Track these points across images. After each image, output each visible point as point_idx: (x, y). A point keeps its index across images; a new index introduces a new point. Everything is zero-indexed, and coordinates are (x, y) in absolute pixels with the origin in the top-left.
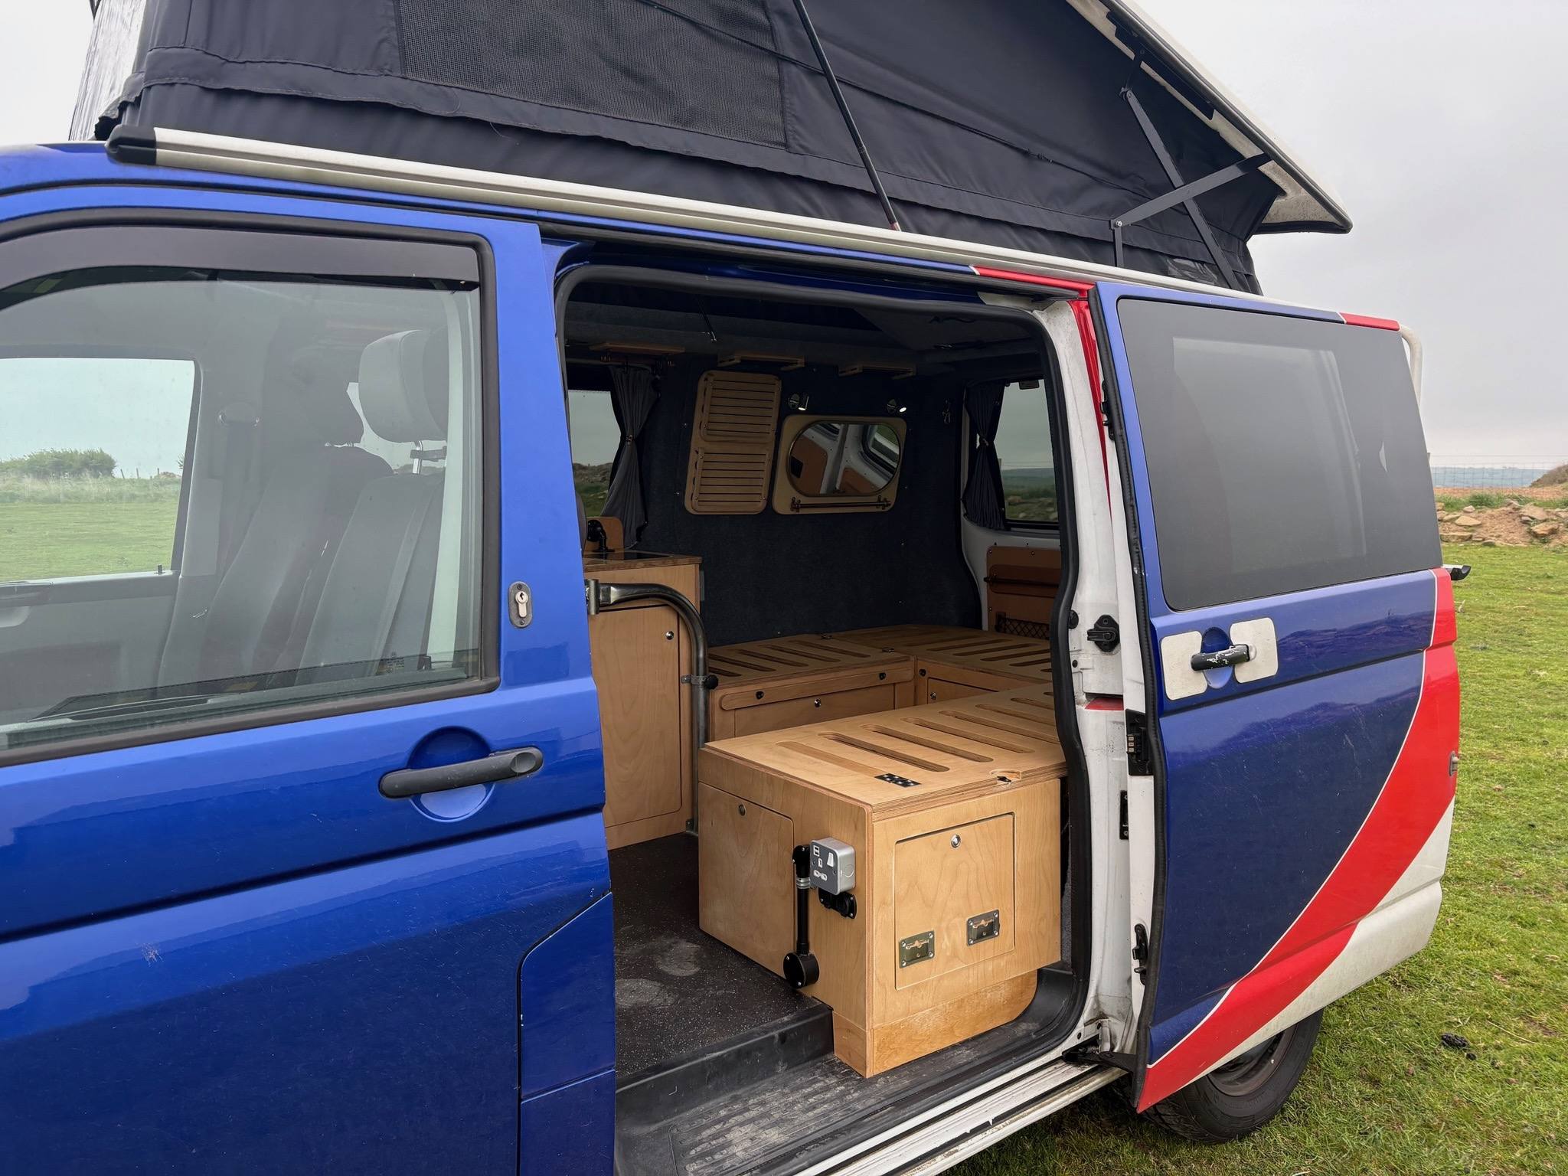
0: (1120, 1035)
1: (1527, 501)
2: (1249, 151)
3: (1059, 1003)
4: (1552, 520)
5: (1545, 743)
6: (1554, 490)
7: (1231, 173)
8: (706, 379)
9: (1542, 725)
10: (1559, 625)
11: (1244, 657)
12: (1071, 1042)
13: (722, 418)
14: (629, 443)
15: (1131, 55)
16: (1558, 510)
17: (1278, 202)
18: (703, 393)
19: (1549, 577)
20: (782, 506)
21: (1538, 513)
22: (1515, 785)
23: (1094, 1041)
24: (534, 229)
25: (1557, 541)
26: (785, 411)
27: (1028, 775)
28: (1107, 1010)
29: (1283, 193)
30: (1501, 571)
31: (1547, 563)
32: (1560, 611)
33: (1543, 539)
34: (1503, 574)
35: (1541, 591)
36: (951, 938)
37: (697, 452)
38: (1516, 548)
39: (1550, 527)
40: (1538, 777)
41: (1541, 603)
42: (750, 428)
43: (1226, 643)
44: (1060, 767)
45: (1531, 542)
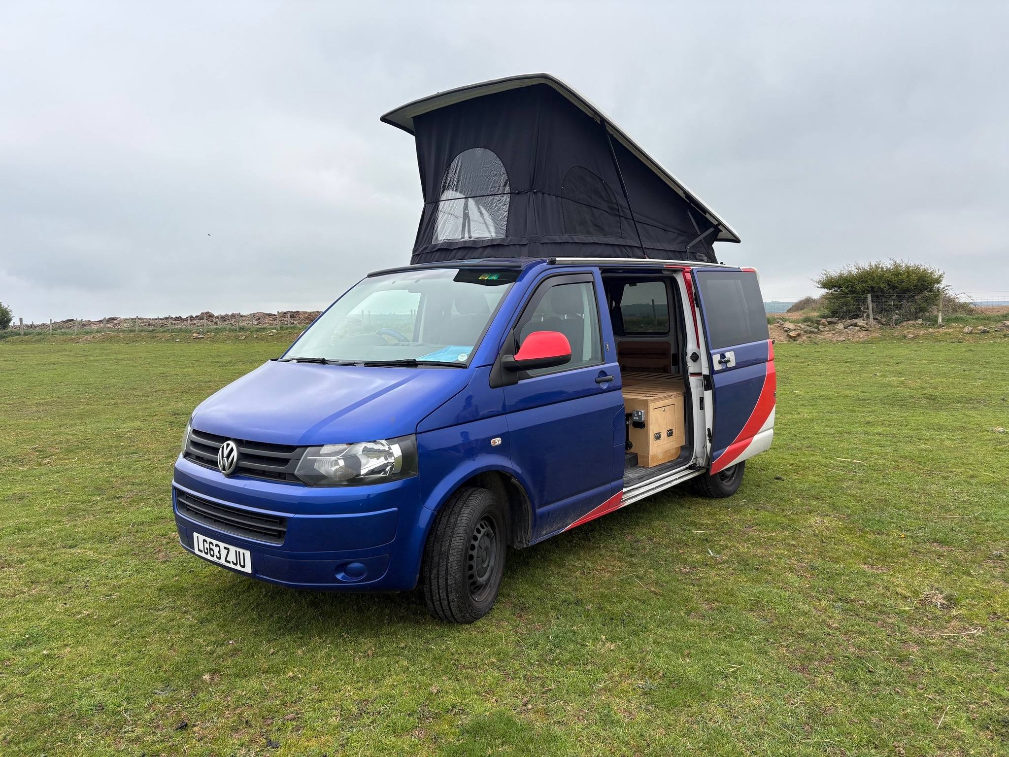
0: (701, 462)
1: (786, 320)
2: (716, 223)
3: (687, 454)
4: (798, 329)
5: (799, 413)
6: (798, 314)
7: (712, 229)
9: (797, 409)
10: (802, 375)
11: (729, 361)
12: (691, 463)
15: (689, 202)
16: (800, 324)
17: (720, 233)
19: (797, 356)
21: (791, 326)
22: (789, 425)
23: (695, 464)
24: (598, 268)
25: (800, 339)
27: (677, 395)
28: (698, 456)
29: (722, 231)
30: (777, 355)
31: (796, 350)
32: (802, 370)
33: (794, 339)
34: (778, 356)
35: (794, 362)
36: (664, 435)
38: (782, 344)
39: (797, 333)
40: (796, 423)
41: (795, 367)
43: (725, 357)
44: (684, 393)
45: (789, 341)
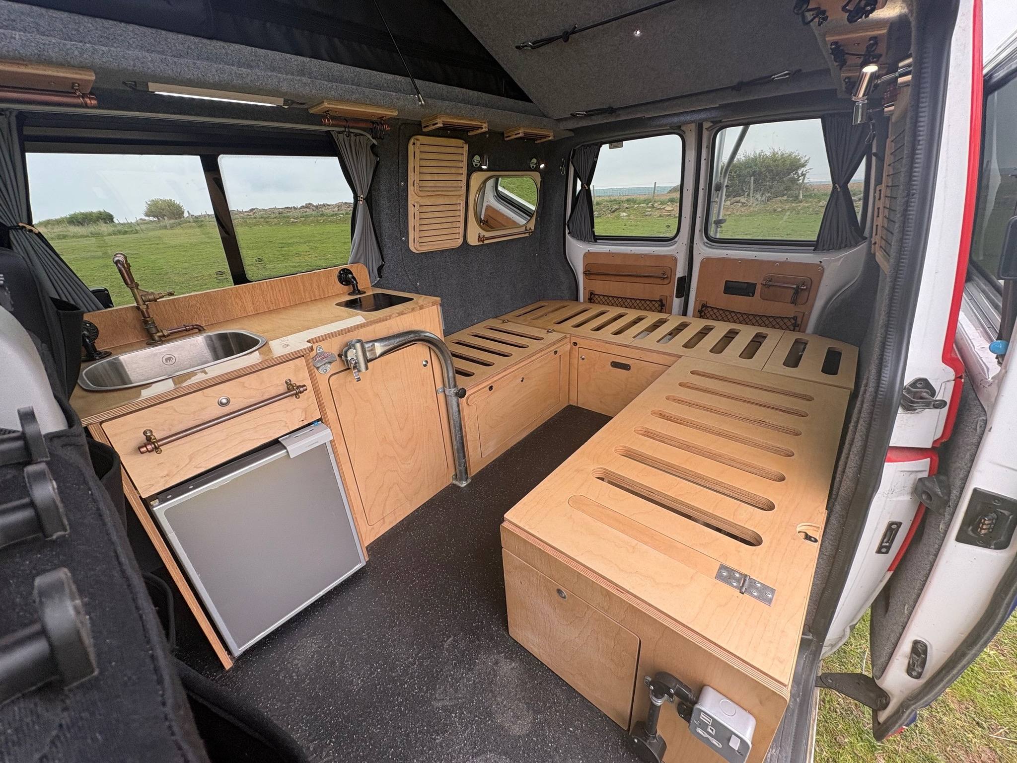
8: (414, 144)
13: (428, 177)
14: (361, 202)
18: (413, 155)
20: (473, 241)
26: (472, 169)
37: (414, 206)
42: (448, 184)
